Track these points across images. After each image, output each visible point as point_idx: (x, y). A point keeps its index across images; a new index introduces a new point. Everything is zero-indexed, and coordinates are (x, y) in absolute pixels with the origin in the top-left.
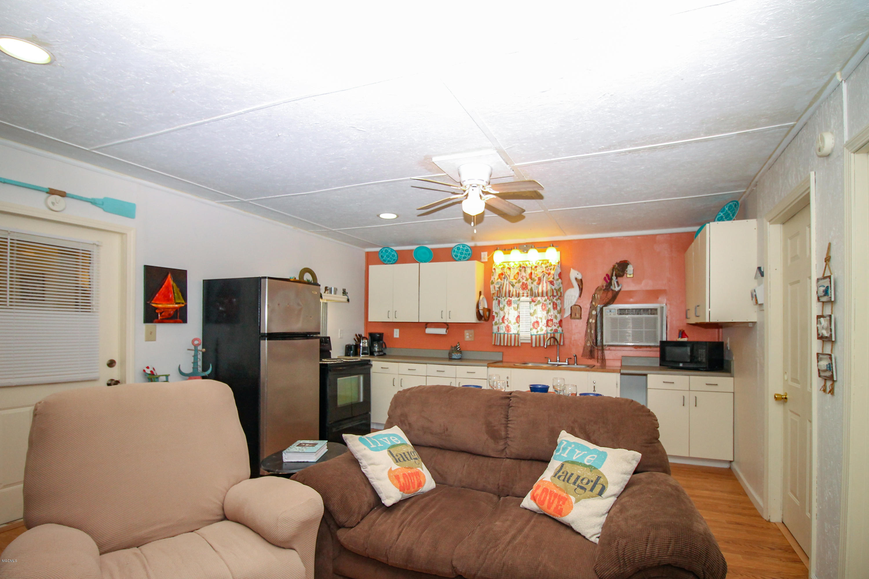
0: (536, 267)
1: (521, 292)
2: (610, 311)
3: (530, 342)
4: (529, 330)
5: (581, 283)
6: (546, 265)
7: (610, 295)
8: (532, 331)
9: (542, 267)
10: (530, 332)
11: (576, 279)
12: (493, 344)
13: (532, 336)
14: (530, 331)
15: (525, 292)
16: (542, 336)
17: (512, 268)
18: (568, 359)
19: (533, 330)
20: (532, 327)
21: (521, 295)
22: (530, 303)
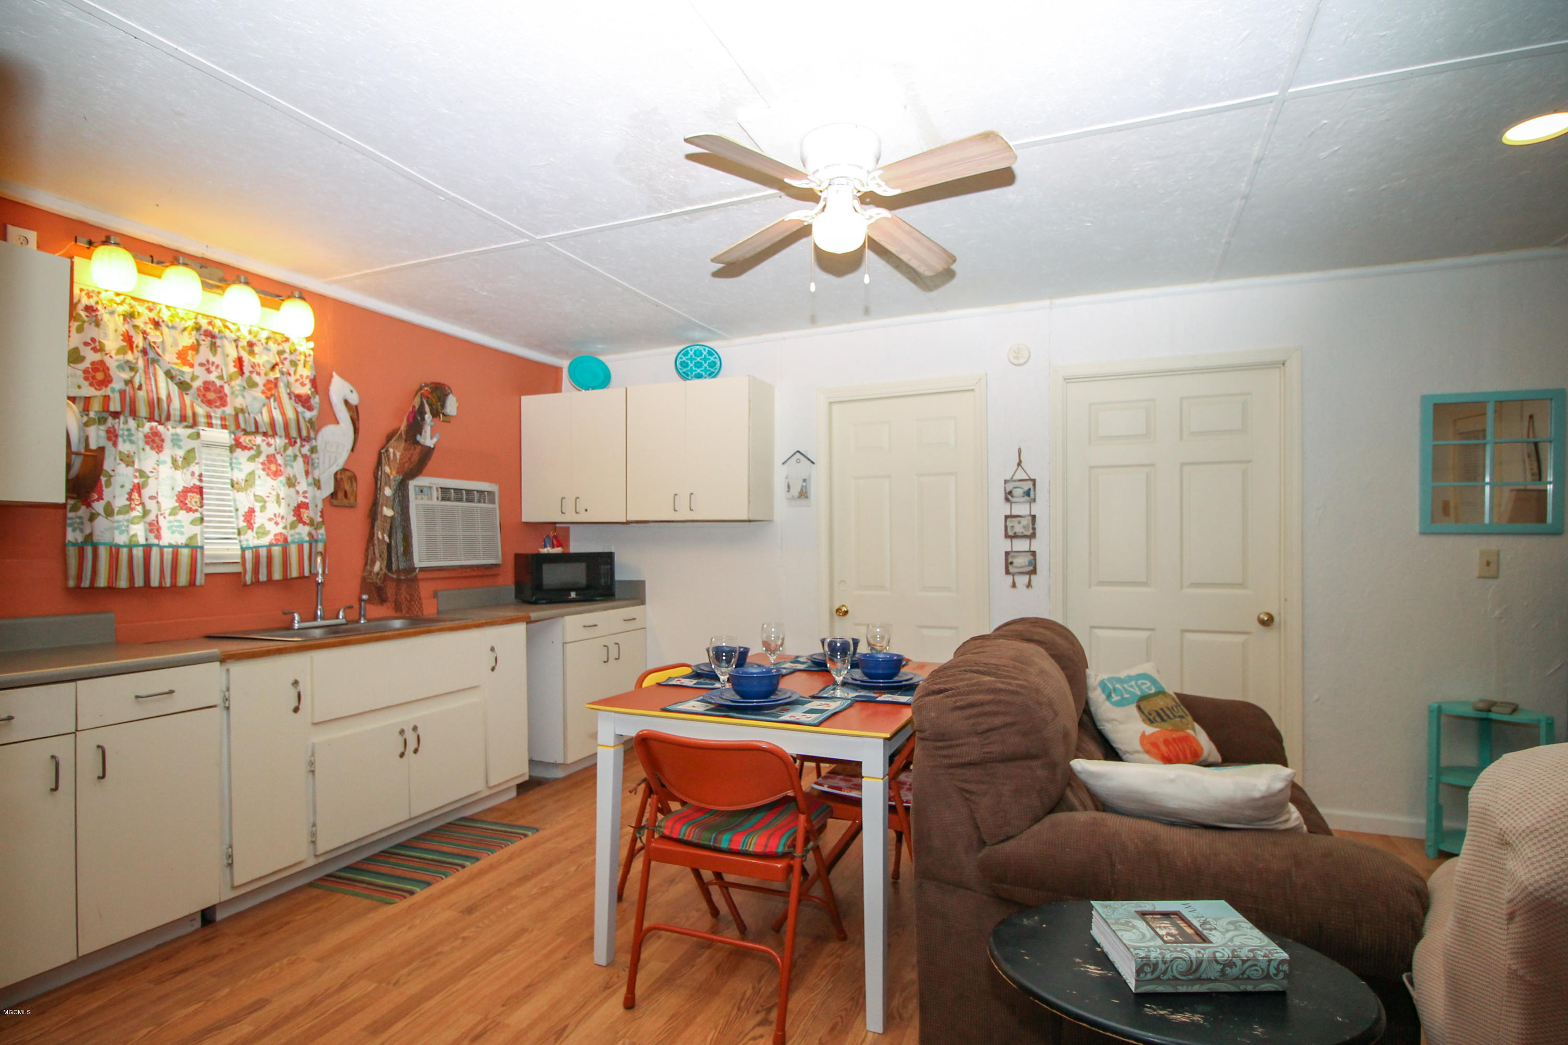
0: (251, 345)
1: (201, 410)
2: (422, 491)
3: (238, 569)
4: (234, 533)
5: (354, 412)
6: (281, 348)
7: (416, 454)
8: (242, 537)
9: (268, 350)
10: (237, 541)
11: (346, 402)
12: (72, 583)
13: (243, 550)
14: (236, 536)
15: (217, 413)
16: (263, 552)
17: (168, 326)
18: (344, 610)
19: (246, 533)
20: (243, 524)
21: (202, 420)
22: (232, 449)
